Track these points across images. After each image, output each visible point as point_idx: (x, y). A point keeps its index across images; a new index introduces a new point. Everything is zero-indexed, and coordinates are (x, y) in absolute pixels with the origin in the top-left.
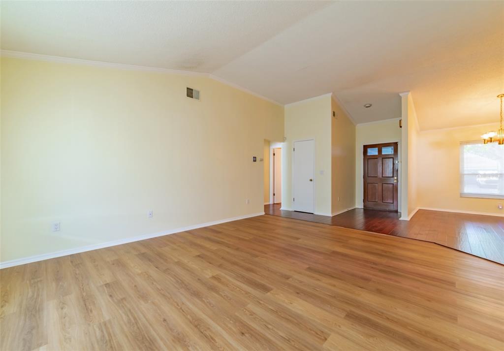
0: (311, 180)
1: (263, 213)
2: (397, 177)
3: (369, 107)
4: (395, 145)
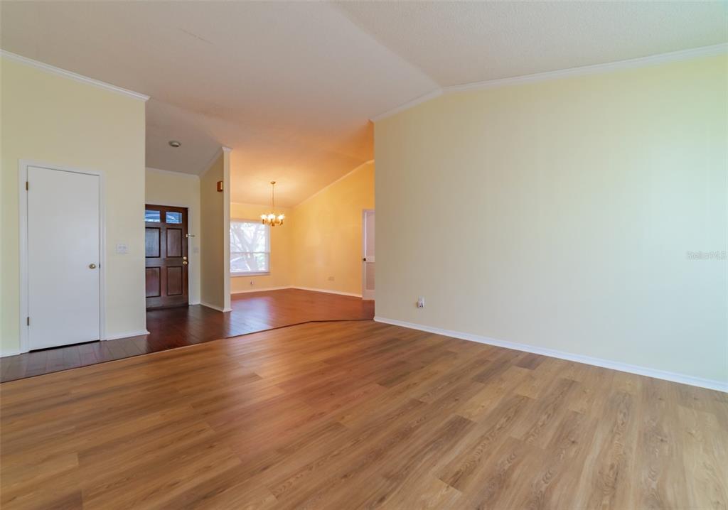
2: (187, 257)
3: (177, 146)
4: (184, 212)
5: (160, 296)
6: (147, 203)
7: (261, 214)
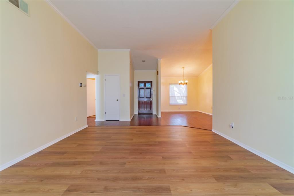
0: (117, 100)
1: (87, 126)
2: (152, 98)
3: (144, 62)
4: (151, 82)
5: (144, 110)
6: (139, 81)
7: (178, 81)
